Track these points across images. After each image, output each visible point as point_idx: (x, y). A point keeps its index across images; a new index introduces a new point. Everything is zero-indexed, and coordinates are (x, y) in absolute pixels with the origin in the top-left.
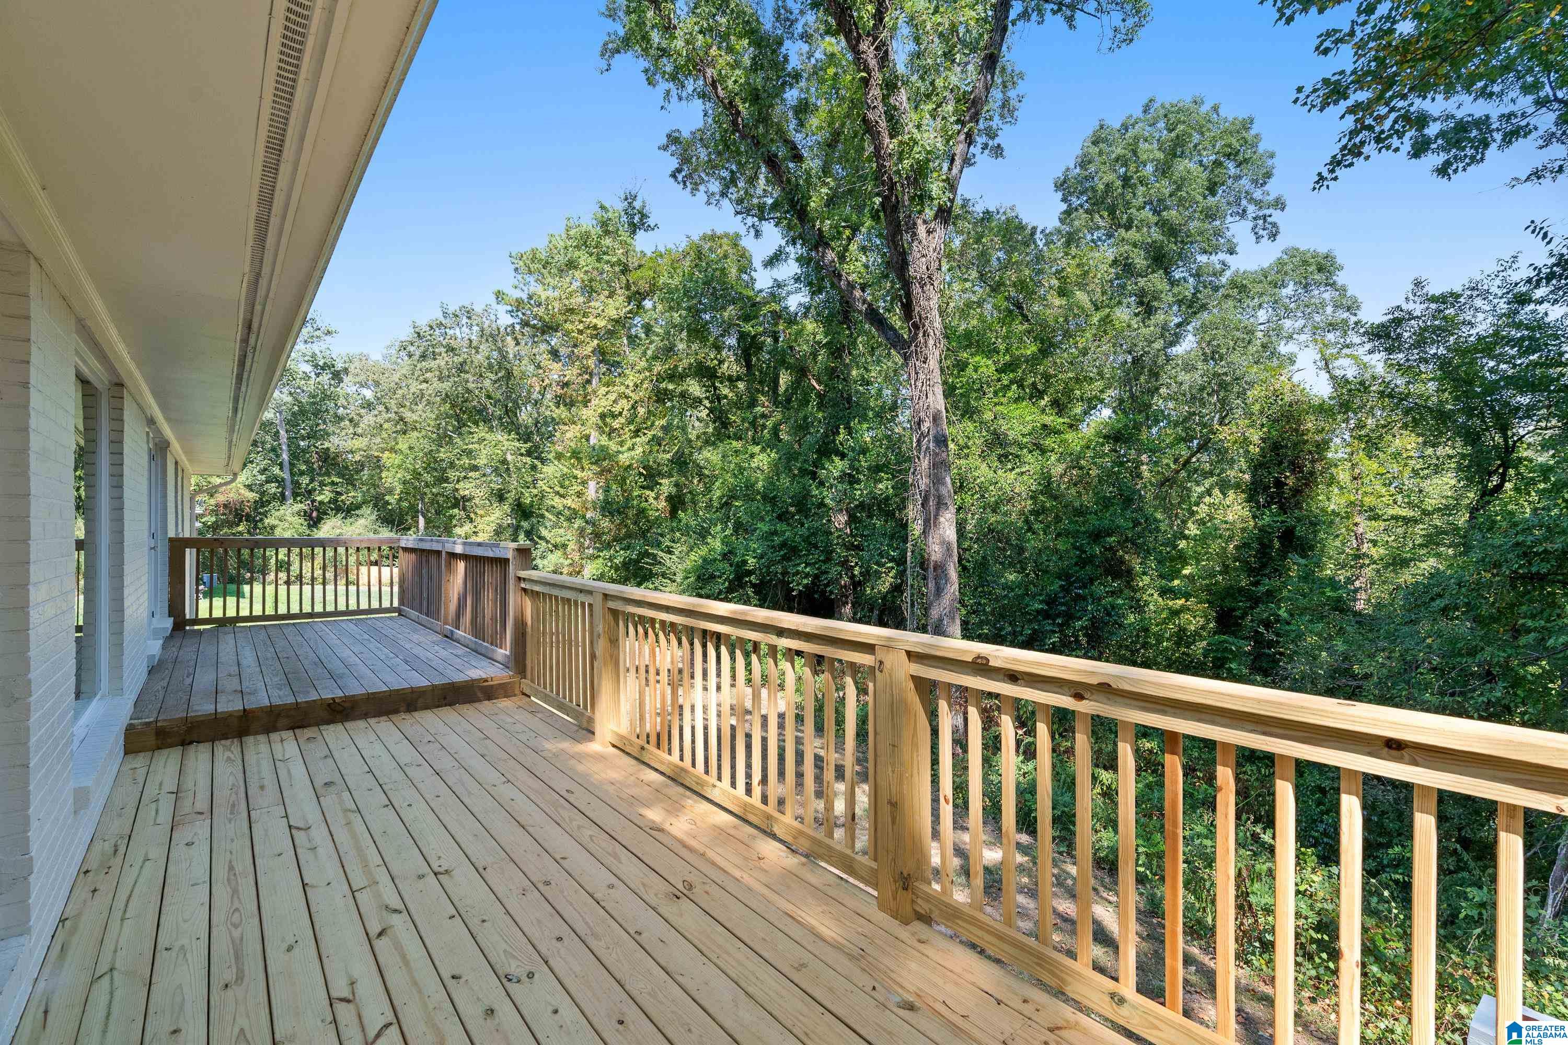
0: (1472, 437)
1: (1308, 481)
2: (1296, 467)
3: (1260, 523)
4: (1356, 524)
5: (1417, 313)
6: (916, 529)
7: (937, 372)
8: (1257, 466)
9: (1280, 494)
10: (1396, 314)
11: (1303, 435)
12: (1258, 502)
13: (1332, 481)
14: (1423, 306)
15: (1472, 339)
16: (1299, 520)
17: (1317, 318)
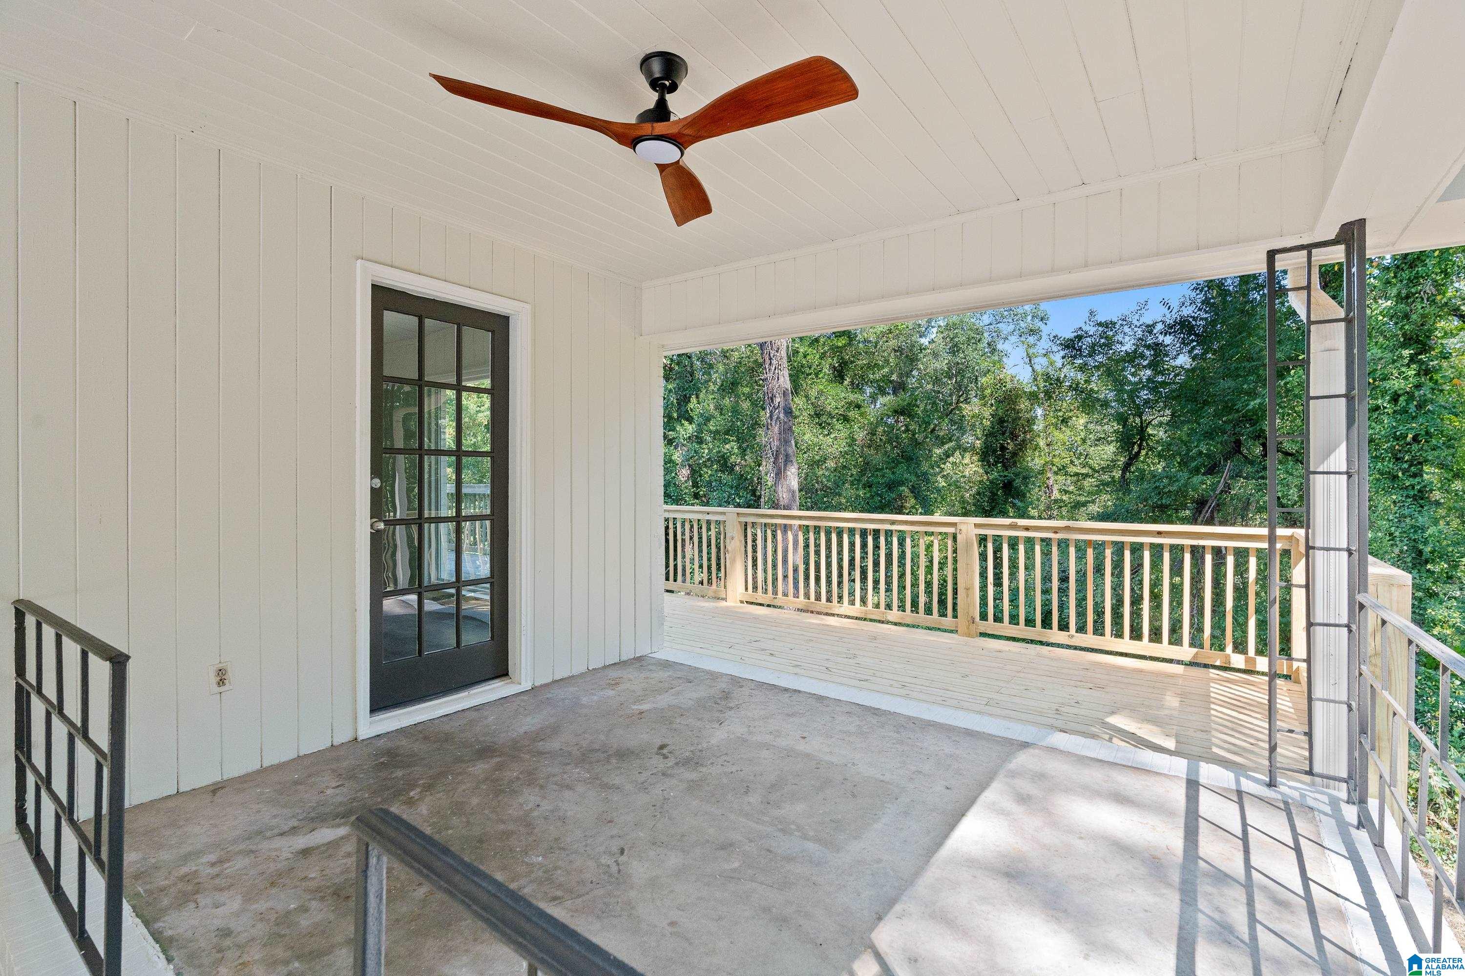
0: (1122, 419)
1: (1022, 446)
2: (1014, 437)
3: (991, 477)
4: (1048, 478)
5: (1091, 333)
6: (770, 480)
7: (785, 360)
8: (990, 435)
9: (1003, 456)
10: (1079, 333)
11: (1018, 413)
12: (988, 462)
13: (1037, 447)
14: (1095, 329)
15: (1122, 353)
16: (1017, 475)
17: (1023, 325)
